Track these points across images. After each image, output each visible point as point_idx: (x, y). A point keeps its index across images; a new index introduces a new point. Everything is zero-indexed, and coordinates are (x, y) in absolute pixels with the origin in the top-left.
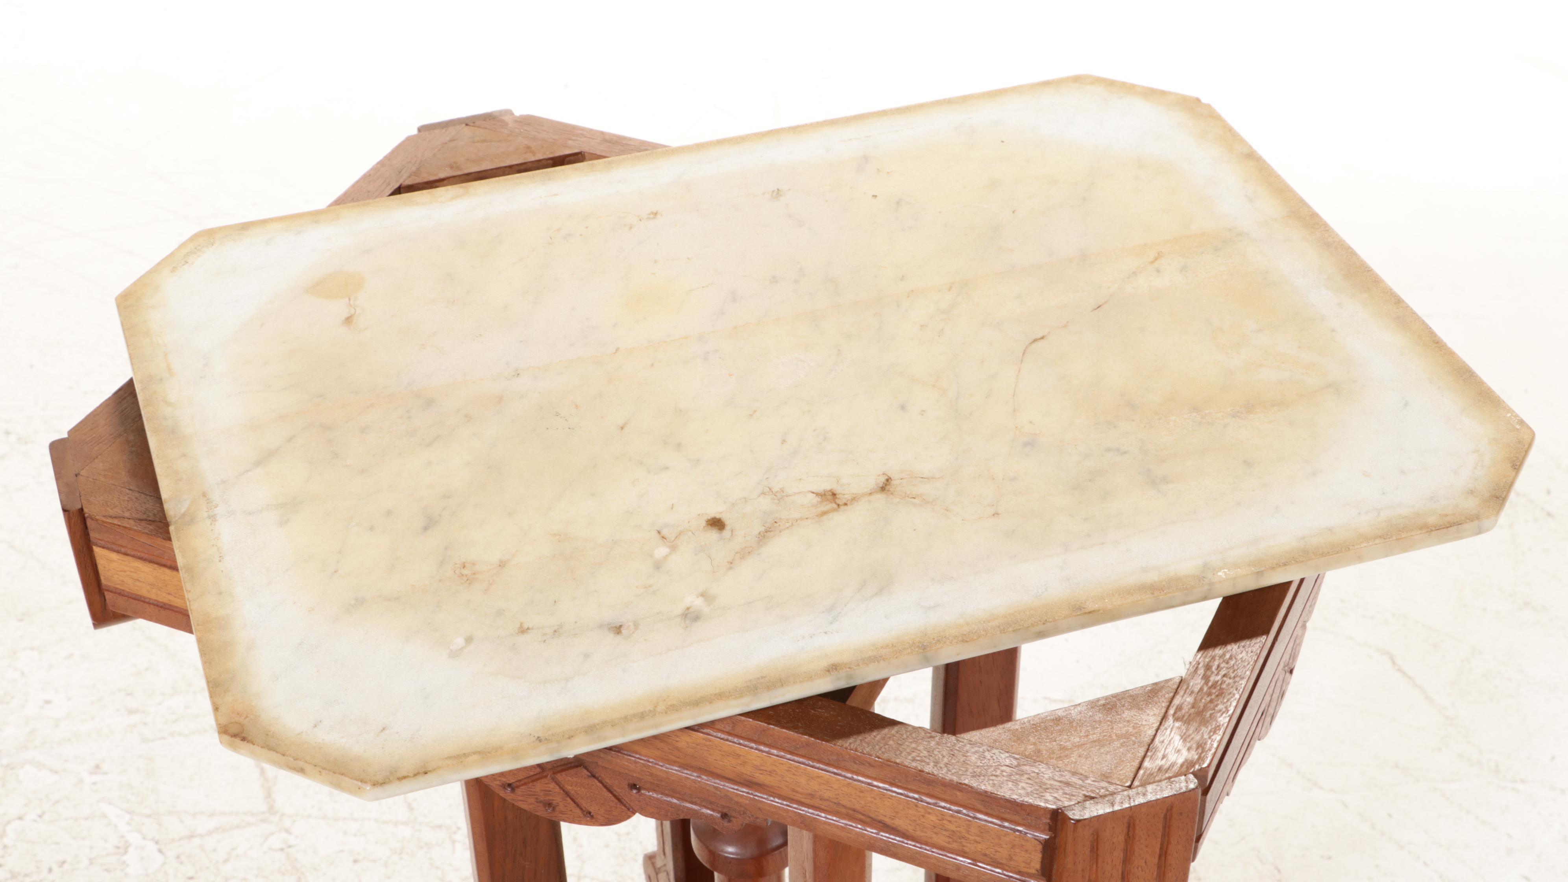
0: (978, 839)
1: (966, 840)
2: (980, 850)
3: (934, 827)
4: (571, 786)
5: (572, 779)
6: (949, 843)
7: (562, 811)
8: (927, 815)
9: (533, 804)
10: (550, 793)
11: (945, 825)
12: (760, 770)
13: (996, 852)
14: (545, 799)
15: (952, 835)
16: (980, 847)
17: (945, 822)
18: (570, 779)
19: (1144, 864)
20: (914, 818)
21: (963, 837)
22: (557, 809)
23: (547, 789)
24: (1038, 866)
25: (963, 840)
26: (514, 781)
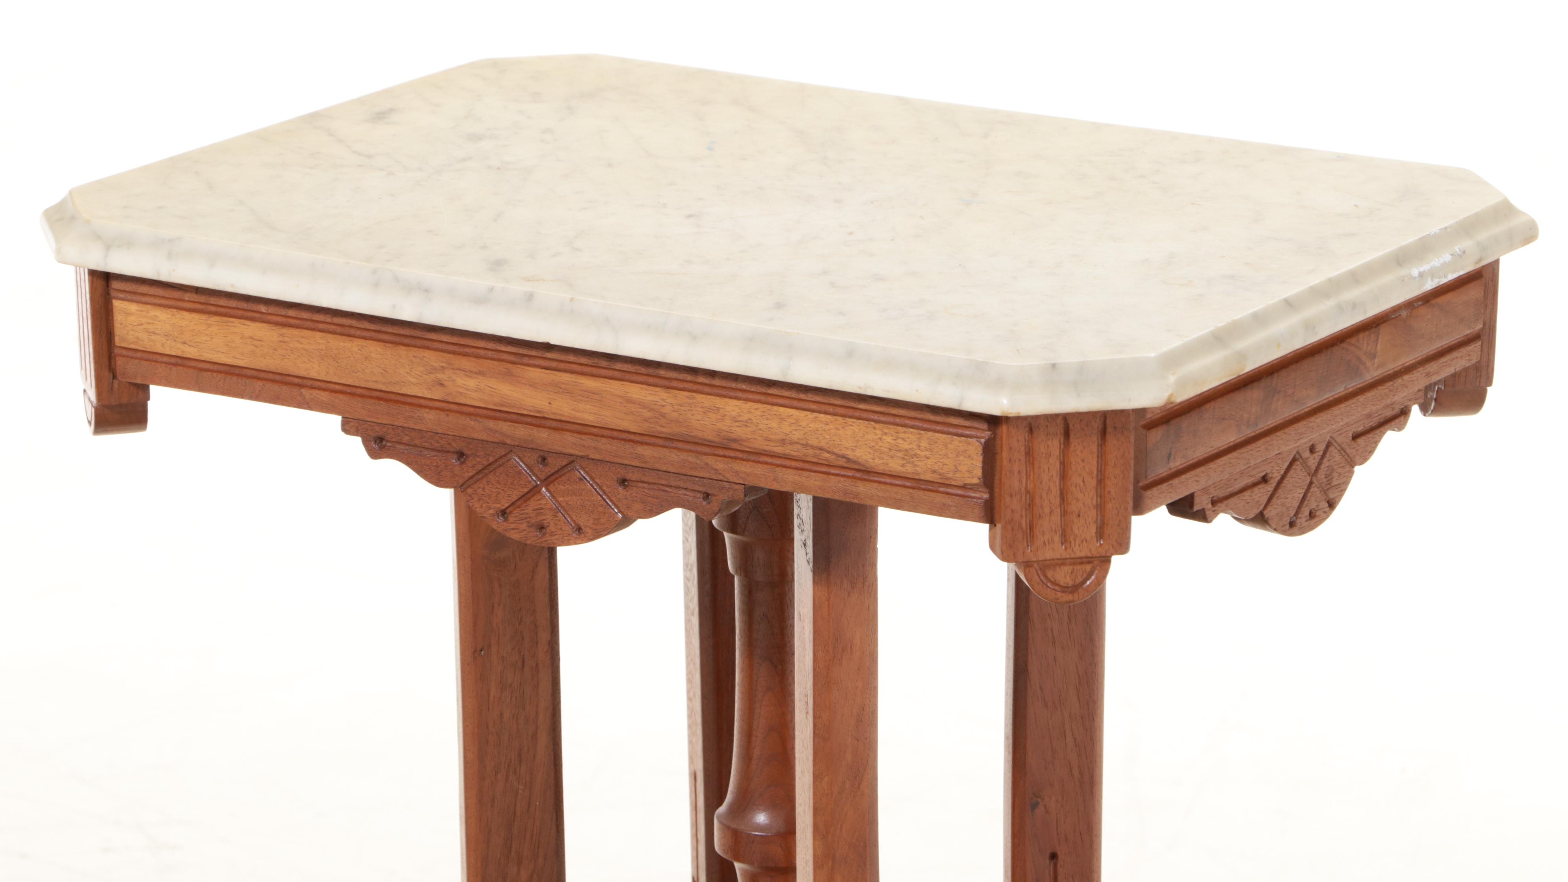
0: (928, 453)
1: (918, 458)
2: (929, 467)
3: (890, 449)
4: (563, 497)
5: (565, 486)
6: (903, 466)
7: (552, 532)
8: (884, 437)
9: (525, 530)
10: (542, 511)
11: (900, 445)
12: (738, 421)
13: (943, 465)
14: (537, 520)
15: (905, 455)
16: (930, 463)
17: (899, 441)
18: (562, 487)
19: (1082, 484)
20: (873, 444)
21: (916, 455)
22: (548, 530)
23: (540, 506)
24: (979, 472)
25: (915, 459)
26: (507, 505)
